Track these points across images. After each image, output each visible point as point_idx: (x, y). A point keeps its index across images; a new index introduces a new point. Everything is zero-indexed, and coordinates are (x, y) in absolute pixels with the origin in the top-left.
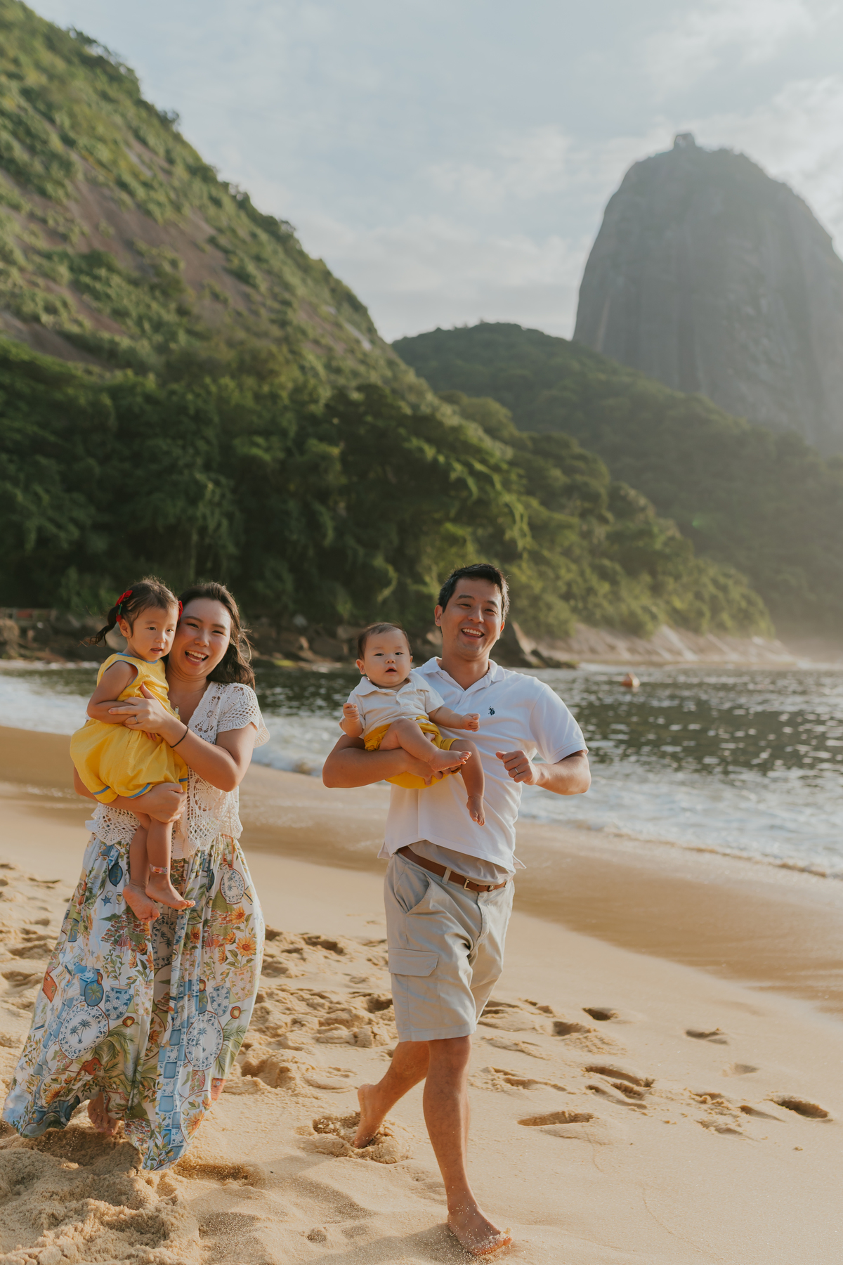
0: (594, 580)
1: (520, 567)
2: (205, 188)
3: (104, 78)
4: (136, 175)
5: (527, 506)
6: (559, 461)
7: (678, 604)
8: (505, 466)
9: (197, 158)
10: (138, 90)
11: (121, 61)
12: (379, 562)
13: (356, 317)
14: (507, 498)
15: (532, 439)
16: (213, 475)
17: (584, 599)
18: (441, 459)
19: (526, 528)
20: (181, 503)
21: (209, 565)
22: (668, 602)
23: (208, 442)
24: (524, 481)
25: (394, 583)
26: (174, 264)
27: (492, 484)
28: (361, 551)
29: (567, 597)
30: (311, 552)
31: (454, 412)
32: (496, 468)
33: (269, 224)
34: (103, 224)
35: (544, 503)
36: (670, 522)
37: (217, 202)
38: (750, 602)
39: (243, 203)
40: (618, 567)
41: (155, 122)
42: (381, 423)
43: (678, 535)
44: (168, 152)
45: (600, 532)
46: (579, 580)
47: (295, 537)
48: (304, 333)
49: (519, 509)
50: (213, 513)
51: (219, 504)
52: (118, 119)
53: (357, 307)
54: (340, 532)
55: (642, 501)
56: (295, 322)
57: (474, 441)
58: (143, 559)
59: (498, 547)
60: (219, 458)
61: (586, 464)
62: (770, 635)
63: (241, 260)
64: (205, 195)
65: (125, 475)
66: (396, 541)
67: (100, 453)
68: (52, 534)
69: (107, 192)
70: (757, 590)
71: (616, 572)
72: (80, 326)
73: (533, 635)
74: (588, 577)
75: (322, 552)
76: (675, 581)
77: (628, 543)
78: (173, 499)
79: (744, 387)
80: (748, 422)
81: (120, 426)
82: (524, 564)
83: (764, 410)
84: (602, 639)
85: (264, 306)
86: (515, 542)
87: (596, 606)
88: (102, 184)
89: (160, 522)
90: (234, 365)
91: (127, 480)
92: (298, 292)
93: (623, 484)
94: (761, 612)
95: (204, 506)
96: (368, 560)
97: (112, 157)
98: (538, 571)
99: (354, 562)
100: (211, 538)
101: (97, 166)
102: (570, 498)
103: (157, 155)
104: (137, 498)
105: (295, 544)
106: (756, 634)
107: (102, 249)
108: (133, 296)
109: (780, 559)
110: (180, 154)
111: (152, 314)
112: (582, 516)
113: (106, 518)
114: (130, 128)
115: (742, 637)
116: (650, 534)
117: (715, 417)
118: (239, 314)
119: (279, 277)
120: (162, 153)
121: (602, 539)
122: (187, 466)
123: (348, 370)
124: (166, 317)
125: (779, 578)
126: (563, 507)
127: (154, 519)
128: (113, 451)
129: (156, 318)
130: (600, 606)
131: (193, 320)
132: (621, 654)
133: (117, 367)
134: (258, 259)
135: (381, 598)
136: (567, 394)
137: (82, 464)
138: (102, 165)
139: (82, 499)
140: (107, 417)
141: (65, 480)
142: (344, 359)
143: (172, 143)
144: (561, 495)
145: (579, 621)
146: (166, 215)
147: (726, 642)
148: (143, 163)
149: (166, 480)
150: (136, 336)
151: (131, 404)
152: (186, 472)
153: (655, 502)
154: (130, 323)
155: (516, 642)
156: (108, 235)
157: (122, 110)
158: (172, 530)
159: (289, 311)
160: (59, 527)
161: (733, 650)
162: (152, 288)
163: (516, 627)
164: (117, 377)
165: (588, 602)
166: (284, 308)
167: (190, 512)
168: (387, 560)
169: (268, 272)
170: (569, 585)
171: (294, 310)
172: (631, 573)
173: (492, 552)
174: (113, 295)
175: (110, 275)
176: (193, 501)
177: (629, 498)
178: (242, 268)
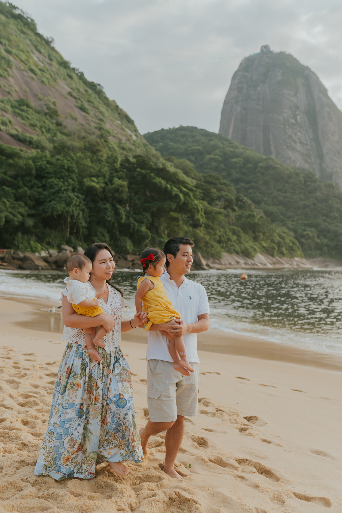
0: (230, 235)
1: (201, 231)
2: (65, 71)
3: (22, 24)
4: (37, 66)
5: (203, 205)
6: (214, 184)
7: (264, 245)
8: (194, 189)
9: (62, 58)
10: (36, 29)
11: (28, 16)
12: (144, 229)
13: (129, 125)
14: (196, 202)
15: (204, 177)
16: (76, 194)
17: (226, 243)
18: (169, 186)
19: (203, 214)
20: (63, 205)
21: (75, 231)
23: (73, 180)
24: (202, 195)
25: (150, 237)
26: (54, 104)
27: (190, 196)
28: (136, 224)
29: (219, 242)
30: (116, 225)
31: (171, 165)
32: (191, 190)
33: (92, 86)
34: (24, 87)
35: (209, 204)
36: (260, 210)
37: (71, 77)
38: (293, 243)
39: (81, 77)
40: (240, 230)
41: (44, 42)
42: (143, 171)
43: (264, 216)
44: (49, 56)
45: (232, 214)
46: (224, 235)
47: (109, 219)
48: (108, 132)
49: (200, 206)
50: (76, 210)
51: (79, 206)
52: (28, 41)
53: (130, 121)
54: (128, 217)
55: (249, 202)
56: (105, 128)
57: (181, 179)
58: (48, 228)
59: (191, 222)
60: (78, 187)
61: (226, 187)
62: (301, 257)
63: (82, 102)
64: (66, 74)
65: (40, 194)
66: (150, 220)
67: (29, 185)
68: (11, 219)
69: (25, 73)
70: (296, 238)
71: (239, 232)
72: (17, 131)
73: (206, 258)
74: (228, 233)
75: (121, 225)
76: (263, 235)
77: (244, 219)
78: (60, 204)
79: (290, 153)
80: (292, 168)
81: (37, 174)
82: (202, 229)
83: (299, 163)
84: (234, 259)
85: (92, 121)
86: (199, 220)
87: (231, 246)
88: (23, 70)
89: (55, 213)
90: (82, 147)
91: (41, 196)
92: (106, 115)
93: (241, 195)
94: (298, 247)
95: (73, 206)
96: (139, 228)
97: (26, 58)
98: (208, 232)
99: (134, 229)
100: (76, 219)
101: (20, 62)
102: (220, 201)
103: (45, 57)
104: (45, 204)
105: (110, 221)
106: (296, 256)
107: (24, 98)
108: (38, 118)
109: (306, 225)
110: (54, 57)
111: (46, 125)
112: (225, 208)
113: (33, 212)
114: (33, 45)
115: (290, 258)
116: (253, 216)
117: (278, 166)
118: (82, 125)
119: (98, 109)
120: (47, 56)
121: (234, 218)
122: (65, 190)
123: (127, 148)
124: (51, 126)
125: (305, 233)
126: (217, 205)
127: (52, 212)
128: (34, 184)
129: (48, 127)
130: (233, 246)
131: (63, 128)
132: (241, 265)
133: (33, 148)
134: (89, 101)
135: (145, 243)
136: (217, 157)
137: (22, 190)
138: (22, 61)
139: (23, 204)
140: (32, 170)
141: (15, 196)
142: (126, 143)
143: (51, 52)
144: (216, 200)
145: (224, 252)
146: (50, 83)
147: (284, 260)
148: (40, 60)
149: (57, 196)
150: (40, 135)
151: (41, 164)
152: (65, 192)
153: (254, 202)
154: (37, 129)
155: (200, 261)
156: (26, 92)
157: (30, 37)
158: (60, 216)
159: (102, 123)
160: (14, 216)
161: (287, 263)
162: (46, 114)
163: (200, 254)
164: (33, 152)
165: (228, 244)
166: (100, 122)
167: (67, 209)
168: (147, 228)
169: (94, 107)
170: (220, 237)
171: (105, 123)
172: (245, 232)
173: (189, 224)
174: (30, 118)
175: (28, 109)
176: (68, 204)
177: (244, 201)
178: (83, 105)
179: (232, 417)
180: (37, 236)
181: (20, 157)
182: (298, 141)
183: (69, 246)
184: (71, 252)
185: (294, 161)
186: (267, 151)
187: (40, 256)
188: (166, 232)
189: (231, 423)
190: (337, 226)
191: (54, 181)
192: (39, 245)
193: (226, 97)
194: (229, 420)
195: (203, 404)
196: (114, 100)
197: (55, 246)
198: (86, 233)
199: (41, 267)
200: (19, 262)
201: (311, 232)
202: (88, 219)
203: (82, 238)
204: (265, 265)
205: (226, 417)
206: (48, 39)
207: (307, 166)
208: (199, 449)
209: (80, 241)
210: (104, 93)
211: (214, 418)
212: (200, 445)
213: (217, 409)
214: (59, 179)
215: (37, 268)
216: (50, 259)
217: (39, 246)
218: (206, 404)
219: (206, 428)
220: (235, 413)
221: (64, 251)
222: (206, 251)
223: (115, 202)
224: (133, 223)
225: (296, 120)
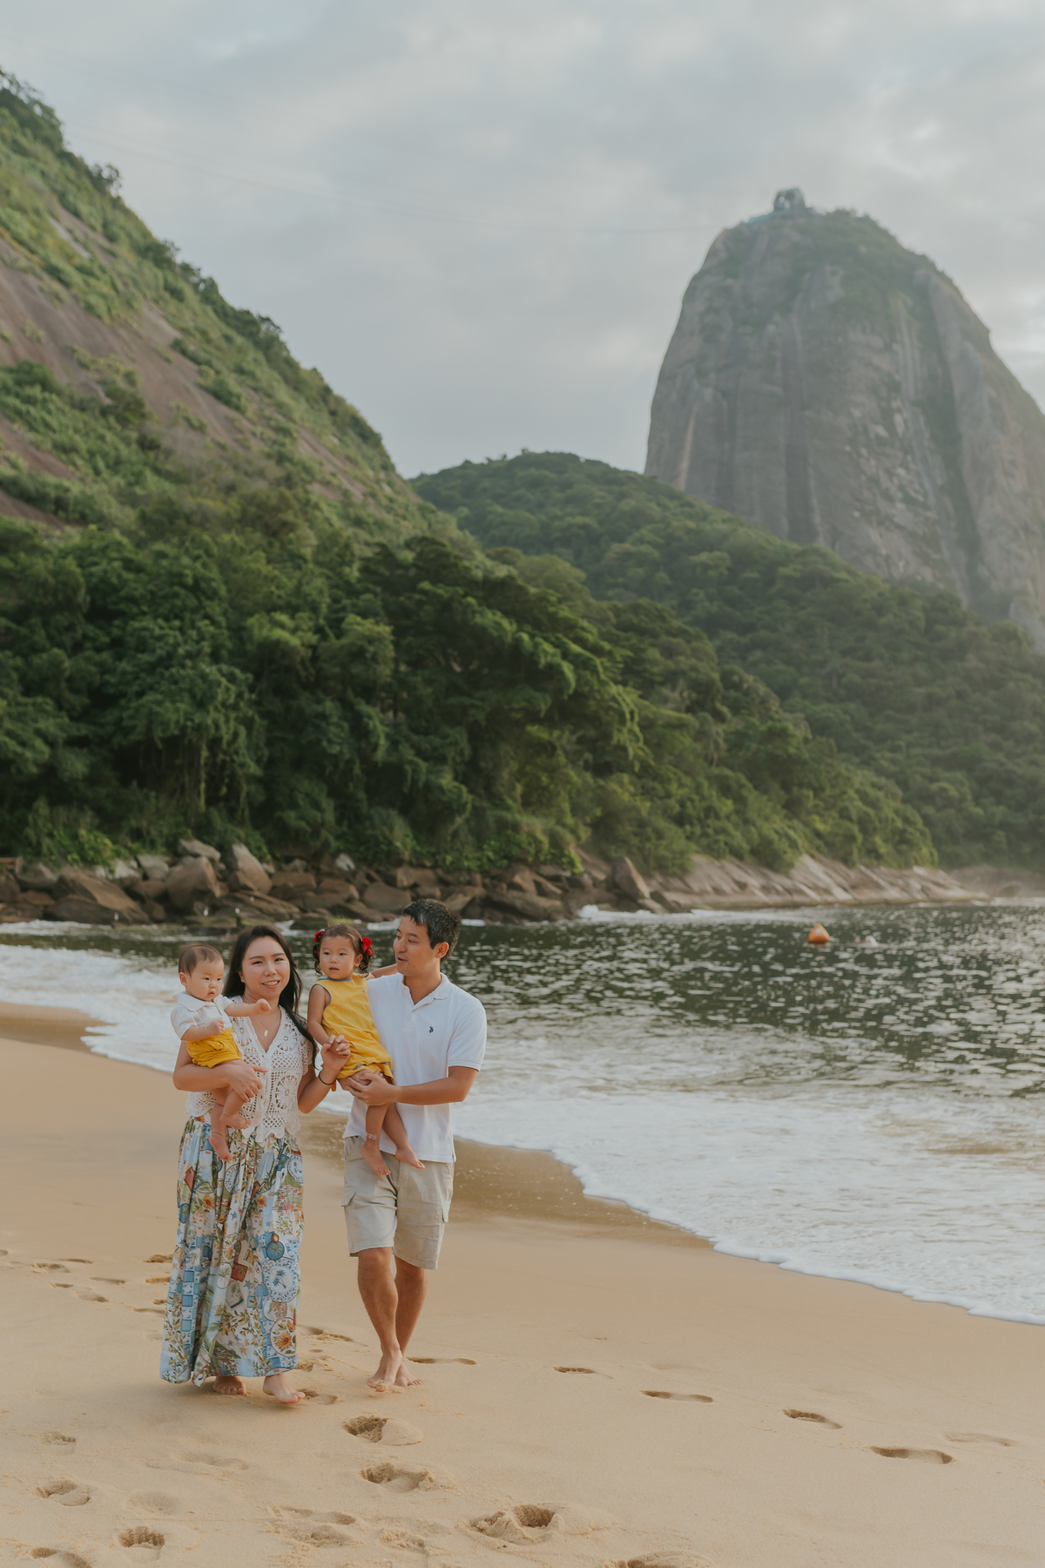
0: (712, 793)
1: (622, 785)
2: (160, 274)
3: (14, 122)
4: (69, 258)
5: (634, 701)
6: (653, 636)
7: (820, 825)
8: (606, 646)
9: (146, 233)
10: (60, 139)
11: (35, 96)
12: (447, 780)
13: (367, 448)
14: (615, 690)
15: (617, 612)
16: (225, 668)
17: (703, 823)
18: (524, 636)
19: (637, 729)
20: (184, 706)
21: (224, 790)
22: (807, 824)
23: (213, 622)
25: (469, 807)
26: (129, 378)
28: (423, 766)
29: (680, 820)
30: (358, 770)
33: (245, 323)
34: (30, 324)
36: (798, 717)
37: (177, 294)
38: (906, 820)
39: (209, 293)
40: (743, 780)
41: (86, 182)
42: (441, 591)
43: (811, 735)
44: (105, 225)
45: (718, 729)
46: (696, 797)
47: (336, 749)
48: (307, 470)
49: (628, 705)
50: (227, 721)
51: (235, 707)
52: (35, 178)
53: (368, 436)
54: (394, 741)
55: (762, 689)
56: (297, 457)
58: (135, 784)
59: (588, 757)
60: (229, 644)
61: (689, 642)
62: (933, 863)
63: (218, 373)
64: (161, 283)
65: (104, 669)
66: (467, 752)
67: (67, 639)
68: (15, 753)
69: (31, 280)
70: (912, 804)
71: (741, 786)
72: (14, 466)
73: (648, 872)
74: (706, 792)
75: (371, 769)
76: (816, 796)
77: (754, 746)
78: (173, 702)
79: (874, 535)
80: (885, 581)
81: (93, 602)
82: (625, 779)
83: (901, 564)
84: (728, 874)
85: (254, 434)
86: (623, 749)
87: (718, 831)
88: (24, 271)
89: (158, 733)
90: (235, 516)
91: (107, 677)
92: (296, 416)
93: (737, 668)
94: (921, 833)
95: (216, 709)
96: (432, 778)
97: (34, 232)
98: (643, 787)
99: (414, 782)
100: (226, 753)
101: (15, 244)
102: (673, 688)
103: (93, 228)
104: (123, 702)
105: (336, 758)
106: (917, 863)
107: (34, 361)
108: (80, 425)
109: (936, 761)
110: (122, 228)
111: (106, 448)
112: (692, 710)
113: (83, 730)
114: (54, 191)
115: (900, 867)
116: (783, 734)
117: (843, 575)
118: (222, 447)
119: (270, 396)
120: (99, 227)
121: (721, 741)
122: (189, 655)
123: (371, 520)
124: (124, 451)
125: (935, 787)
126: (667, 699)
127: (149, 730)
128: (85, 637)
129: (113, 453)
130: (724, 831)
131: (161, 457)
132: (753, 894)
133: (68, 521)
134: (240, 371)
135: (451, 828)
136: (644, 548)
137: (45, 656)
138: (21, 243)
139: (49, 705)
140: (75, 591)
141: (23, 679)
142: (364, 505)
143: (110, 213)
144: (662, 684)
145: (697, 852)
146: (114, 312)
147: (881, 874)
148: (76, 240)
149: (162, 676)
150: (89, 480)
151: (105, 571)
152: (189, 663)
153: (777, 690)
154: (80, 462)
155: (631, 883)
156: (39, 340)
157: (41, 166)
158: (173, 743)
159: (287, 441)
160: (23, 744)
161: (892, 884)
162: (104, 412)
163: (630, 864)
164: (74, 535)
165: (708, 826)
166: (280, 438)
167: (197, 718)
168: (456, 778)
169: (256, 390)
170: (682, 804)
171: (294, 440)
172: (760, 786)
173: (581, 763)
174: (54, 423)
175: (47, 395)
176: (201, 704)
177: (745, 686)
178: (221, 383)
180: (99, 811)
181: (35, 549)
182: (899, 495)
183: (204, 842)
184: (212, 860)
185: (887, 558)
186: (804, 529)
187: (110, 877)
188: (519, 789)
190: (1034, 763)
191: (150, 625)
192: (107, 841)
193: (667, 357)
196: (315, 370)
197: (159, 841)
198: (261, 798)
199: (120, 913)
200: (45, 900)
201: (953, 784)
202: (266, 752)
203: (247, 813)
204: (827, 891)
206: (101, 171)
207: (927, 574)
209: (241, 824)
210: (282, 345)
214: (167, 619)
215: (104, 916)
216: (144, 888)
217: (106, 845)
221: (189, 860)
222: (641, 850)
223: (350, 694)
224: (410, 762)
225: (891, 427)
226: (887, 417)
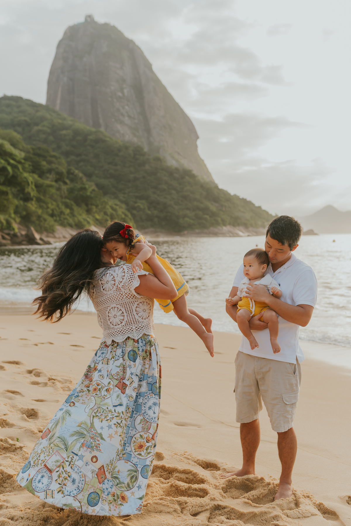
0: (63, 208)
1: (32, 204)
5: (34, 178)
6: (44, 157)
7: (98, 217)
8: (23, 161)
14: (26, 175)
15: (33, 149)
17: (59, 216)
19: (34, 187)
22: (94, 217)
24: (31, 167)
27: (18, 169)
29: (52, 215)
32: (19, 162)
35: (40, 176)
36: (93, 184)
38: (126, 215)
40: (72, 203)
43: (96, 189)
45: (64, 188)
46: (57, 209)
49: (30, 179)
55: (81, 175)
57: (8, 150)
59: (21, 196)
61: (57, 159)
70: (128, 210)
71: (72, 205)
73: (39, 232)
74: (60, 207)
76: (96, 208)
77: (76, 192)
79: (119, 127)
80: (121, 141)
82: (33, 203)
83: (127, 137)
84: (68, 232)
86: (29, 194)
87: (64, 219)
93: (72, 168)
94: (130, 219)
98: (40, 205)
102: (50, 174)
109: (137, 197)
112: (56, 181)
116: (85, 189)
117: (108, 139)
121: (66, 191)
125: (136, 205)
126: (48, 178)
130: (66, 219)
136: (45, 129)
144: (47, 173)
145: (58, 225)
153: (86, 174)
155: (33, 235)
163: (32, 229)
165: (61, 217)
170: (52, 210)
172: (78, 205)
173: (19, 198)
177: (76, 174)
179: (65, 384)
182: (126, 115)
185: (123, 134)
186: (97, 124)
189: (64, 390)
193: (52, 66)
194: (62, 388)
195: (34, 375)
201: (142, 204)
205: (59, 385)
207: (135, 140)
208: (28, 421)
211: (45, 388)
212: (31, 417)
213: (49, 378)
218: (38, 375)
219: (37, 399)
220: (68, 380)
222: (38, 224)
225: (123, 93)
226: (122, 90)
